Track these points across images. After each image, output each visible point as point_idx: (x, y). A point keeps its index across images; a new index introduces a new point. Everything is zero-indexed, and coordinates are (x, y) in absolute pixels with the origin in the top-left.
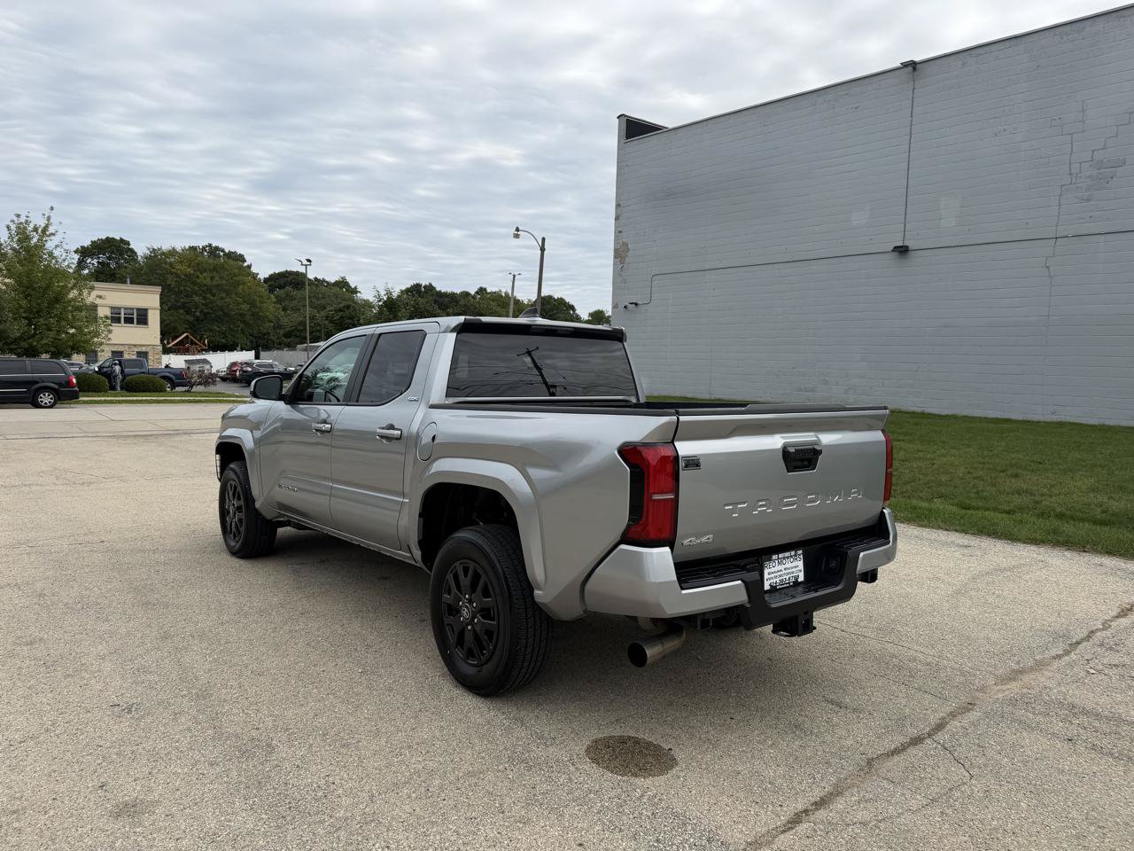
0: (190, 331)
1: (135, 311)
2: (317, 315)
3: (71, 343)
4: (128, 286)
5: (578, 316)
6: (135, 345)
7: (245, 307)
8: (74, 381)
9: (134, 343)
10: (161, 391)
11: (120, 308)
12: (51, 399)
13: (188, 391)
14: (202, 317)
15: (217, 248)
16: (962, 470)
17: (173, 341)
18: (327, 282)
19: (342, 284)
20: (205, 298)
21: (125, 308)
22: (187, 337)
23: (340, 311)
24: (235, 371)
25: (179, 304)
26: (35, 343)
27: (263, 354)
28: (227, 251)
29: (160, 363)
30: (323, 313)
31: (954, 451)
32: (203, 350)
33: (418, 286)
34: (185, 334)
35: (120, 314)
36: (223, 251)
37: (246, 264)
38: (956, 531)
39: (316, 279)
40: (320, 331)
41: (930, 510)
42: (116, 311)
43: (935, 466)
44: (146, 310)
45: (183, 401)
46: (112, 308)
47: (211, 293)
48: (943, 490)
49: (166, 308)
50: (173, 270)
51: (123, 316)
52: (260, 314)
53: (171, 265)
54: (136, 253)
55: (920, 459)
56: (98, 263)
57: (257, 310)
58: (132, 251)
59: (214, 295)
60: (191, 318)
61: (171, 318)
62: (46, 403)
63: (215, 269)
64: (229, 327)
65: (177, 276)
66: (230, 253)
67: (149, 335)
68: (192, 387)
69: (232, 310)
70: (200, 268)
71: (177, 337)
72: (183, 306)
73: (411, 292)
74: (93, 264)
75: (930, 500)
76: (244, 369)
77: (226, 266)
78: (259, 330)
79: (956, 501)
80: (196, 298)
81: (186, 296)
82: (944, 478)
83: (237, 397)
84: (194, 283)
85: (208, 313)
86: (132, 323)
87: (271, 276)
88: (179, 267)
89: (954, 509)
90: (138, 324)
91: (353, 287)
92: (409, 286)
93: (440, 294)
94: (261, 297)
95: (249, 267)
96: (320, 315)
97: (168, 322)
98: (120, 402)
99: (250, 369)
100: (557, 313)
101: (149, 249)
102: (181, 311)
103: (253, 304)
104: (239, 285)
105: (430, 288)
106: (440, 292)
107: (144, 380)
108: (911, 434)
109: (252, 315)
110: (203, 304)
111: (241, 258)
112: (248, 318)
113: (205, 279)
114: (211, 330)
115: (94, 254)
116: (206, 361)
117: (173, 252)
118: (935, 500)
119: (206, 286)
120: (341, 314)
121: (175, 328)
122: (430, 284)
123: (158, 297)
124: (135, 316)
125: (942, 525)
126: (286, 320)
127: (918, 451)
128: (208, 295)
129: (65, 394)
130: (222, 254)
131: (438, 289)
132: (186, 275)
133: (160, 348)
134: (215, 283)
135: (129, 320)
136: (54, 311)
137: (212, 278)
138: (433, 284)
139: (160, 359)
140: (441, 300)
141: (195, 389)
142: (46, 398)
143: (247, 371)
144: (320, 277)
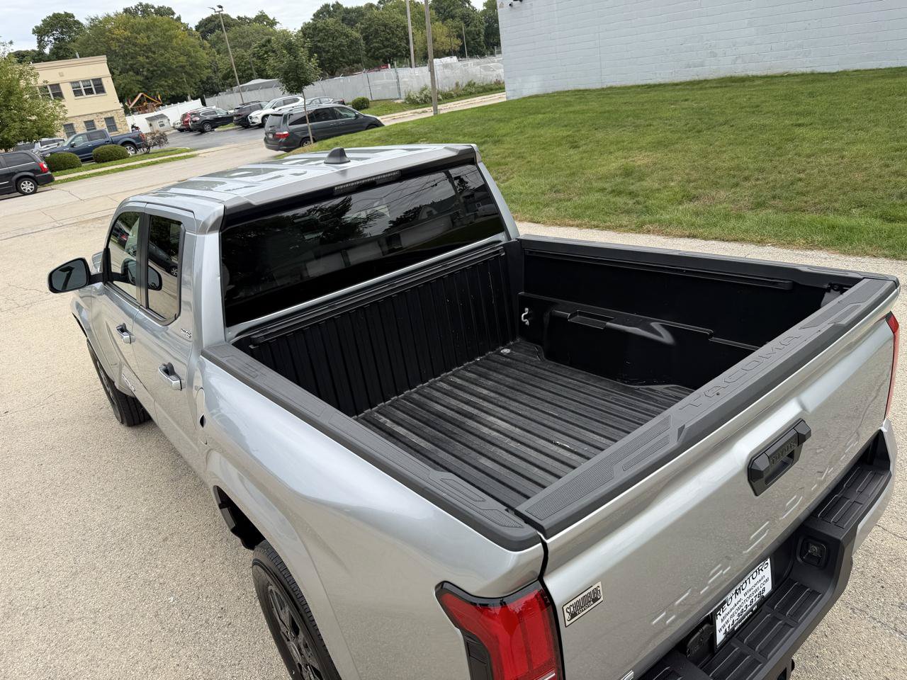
0: (144, 90)
1: (91, 81)
2: (245, 54)
3: (35, 130)
4: (79, 60)
5: (473, 8)
6: (101, 113)
7: (183, 59)
8: (45, 166)
9: (100, 111)
10: (125, 158)
11: (77, 82)
12: (32, 185)
13: (147, 153)
14: (150, 75)
15: (147, 6)
16: (876, 162)
17: (132, 102)
18: (249, 19)
19: (262, 18)
20: (147, 57)
21: (83, 81)
22: (142, 96)
23: (264, 46)
24: (187, 122)
25: (128, 67)
26: (6, 136)
27: (207, 101)
28: (156, 7)
29: (126, 124)
30: (250, 52)
31: (861, 134)
32: (158, 106)
33: (327, 6)
34: (140, 94)
35: (80, 87)
36: (153, 7)
37: (175, 17)
38: (886, 257)
39: (239, 17)
40: (251, 69)
41: (851, 229)
42: (76, 85)
43: (846, 160)
44: (100, 79)
45: (143, 165)
46: (72, 83)
47: (152, 52)
48: (860, 195)
49: (117, 72)
50: (114, 36)
51: (82, 88)
52: (197, 63)
53: (110, 31)
54: (82, 24)
55: (827, 151)
56: (54, 39)
57: (193, 60)
58: (77, 23)
59: (154, 53)
60: (141, 78)
61: (125, 81)
62: (28, 191)
63: (148, 28)
64: (175, 80)
65: (118, 41)
66: (160, 8)
67: (109, 101)
68: (149, 148)
69: (172, 63)
70: (136, 30)
71: (135, 97)
72: (132, 68)
73: (322, 13)
74: (51, 41)
75: (847, 213)
76: (194, 119)
77: (156, 23)
78: (201, 77)
79: (878, 211)
80: (141, 59)
81: (132, 58)
82: (859, 177)
83: (188, 151)
84: (135, 45)
85: (155, 71)
86: (92, 93)
87: (200, 23)
88: (117, 32)
89: (877, 223)
90: (97, 93)
91: (272, 19)
92: (319, 8)
93: (347, 11)
94: (193, 46)
95: (179, 19)
96: (247, 54)
97: (123, 85)
98: (90, 176)
99: (198, 119)
100: (454, 9)
101: (88, 20)
102: (131, 73)
103: (188, 55)
104: (172, 39)
105: (337, 6)
106: (347, 8)
107: (108, 150)
108: (809, 113)
109: (190, 65)
110: (148, 63)
111: (170, 12)
112: (188, 68)
113: (142, 39)
114: (161, 86)
115: (48, 32)
116: (162, 116)
117: (108, 19)
118: (854, 210)
119: (146, 45)
120: (264, 49)
121: (131, 90)
122: (337, 3)
123: (106, 64)
124: (93, 87)
125: (868, 249)
126: (221, 64)
127: (824, 139)
128: (150, 54)
129: (41, 179)
130: (153, 10)
131: (344, 6)
132: (125, 39)
133: (122, 111)
134: (152, 42)
135: (89, 91)
136: (11, 103)
137: (148, 37)
138: (340, 2)
139: (125, 121)
140: (348, 17)
141: (152, 150)
142: (27, 186)
143: (196, 121)
144: (242, 15)
